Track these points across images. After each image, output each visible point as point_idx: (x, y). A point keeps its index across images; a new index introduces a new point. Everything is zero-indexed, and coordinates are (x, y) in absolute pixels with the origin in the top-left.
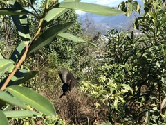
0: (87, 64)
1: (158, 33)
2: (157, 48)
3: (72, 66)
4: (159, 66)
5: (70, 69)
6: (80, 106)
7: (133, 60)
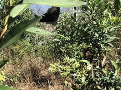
0: (41, 39)
1: (94, 11)
2: (95, 23)
3: (31, 42)
4: (98, 36)
5: (29, 45)
6: (40, 71)
7: (77, 34)
